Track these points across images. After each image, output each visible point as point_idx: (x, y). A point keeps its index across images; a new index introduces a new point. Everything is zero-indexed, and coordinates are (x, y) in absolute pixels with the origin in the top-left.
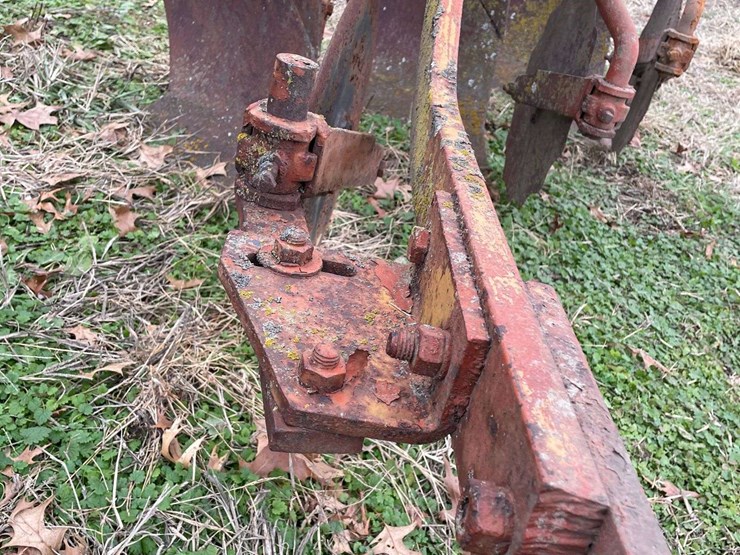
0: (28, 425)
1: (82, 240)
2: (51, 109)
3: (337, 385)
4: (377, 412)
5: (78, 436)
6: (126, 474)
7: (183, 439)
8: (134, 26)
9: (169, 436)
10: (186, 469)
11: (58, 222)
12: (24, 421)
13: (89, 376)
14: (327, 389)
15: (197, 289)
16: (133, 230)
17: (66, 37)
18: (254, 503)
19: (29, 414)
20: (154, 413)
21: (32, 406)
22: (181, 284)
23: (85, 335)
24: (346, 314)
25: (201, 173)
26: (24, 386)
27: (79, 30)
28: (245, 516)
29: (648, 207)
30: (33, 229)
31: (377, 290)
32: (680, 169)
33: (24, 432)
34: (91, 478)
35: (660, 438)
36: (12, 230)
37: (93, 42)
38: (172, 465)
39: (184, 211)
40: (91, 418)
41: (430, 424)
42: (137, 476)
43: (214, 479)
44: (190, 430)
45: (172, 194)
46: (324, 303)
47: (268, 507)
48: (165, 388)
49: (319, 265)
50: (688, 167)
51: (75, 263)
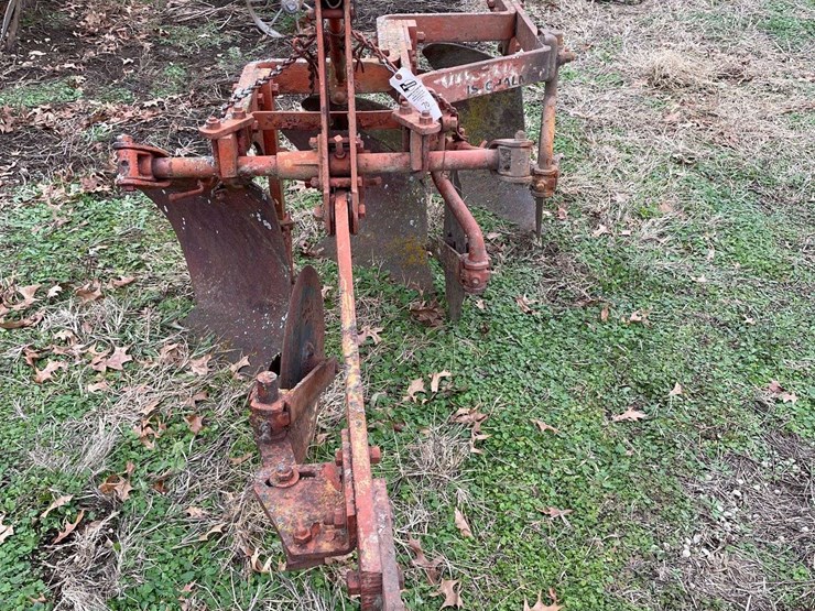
0: (183, 572)
1: (175, 446)
2: (125, 349)
3: (308, 540)
4: (326, 547)
5: (209, 571)
6: (237, 585)
7: (262, 558)
8: (154, 236)
9: (255, 558)
10: (267, 574)
11: (158, 440)
12: (180, 571)
13: (205, 538)
14: (303, 544)
15: (250, 461)
16: (202, 429)
17: (110, 267)
18: (305, 584)
19: (181, 566)
20: (243, 548)
21: (182, 562)
22: (239, 460)
23: (195, 512)
24: (312, 502)
25: (234, 368)
26: (175, 552)
27: (117, 257)
28: (302, 591)
29: (562, 285)
30: (145, 449)
31: (325, 483)
32: (597, 233)
33: (182, 576)
34: (221, 591)
35: (552, 478)
36: (134, 454)
37: (129, 265)
38: (260, 574)
39: (230, 404)
40: (212, 560)
41: (346, 547)
42: (243, 584)
43: (282, 576)
44: (265, 552)
45: (220, 393)
46: (302, 498)
47: (313, 584)
48: (246, 534)
49: (297, 476)
50: (603, 229)
51: (176, 465)
